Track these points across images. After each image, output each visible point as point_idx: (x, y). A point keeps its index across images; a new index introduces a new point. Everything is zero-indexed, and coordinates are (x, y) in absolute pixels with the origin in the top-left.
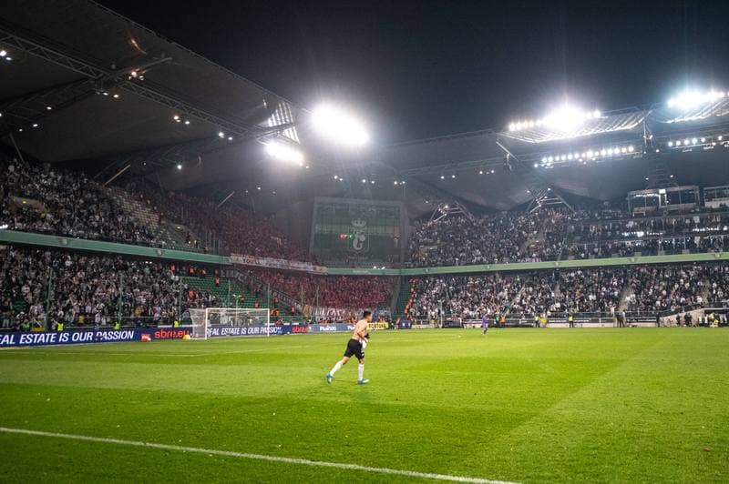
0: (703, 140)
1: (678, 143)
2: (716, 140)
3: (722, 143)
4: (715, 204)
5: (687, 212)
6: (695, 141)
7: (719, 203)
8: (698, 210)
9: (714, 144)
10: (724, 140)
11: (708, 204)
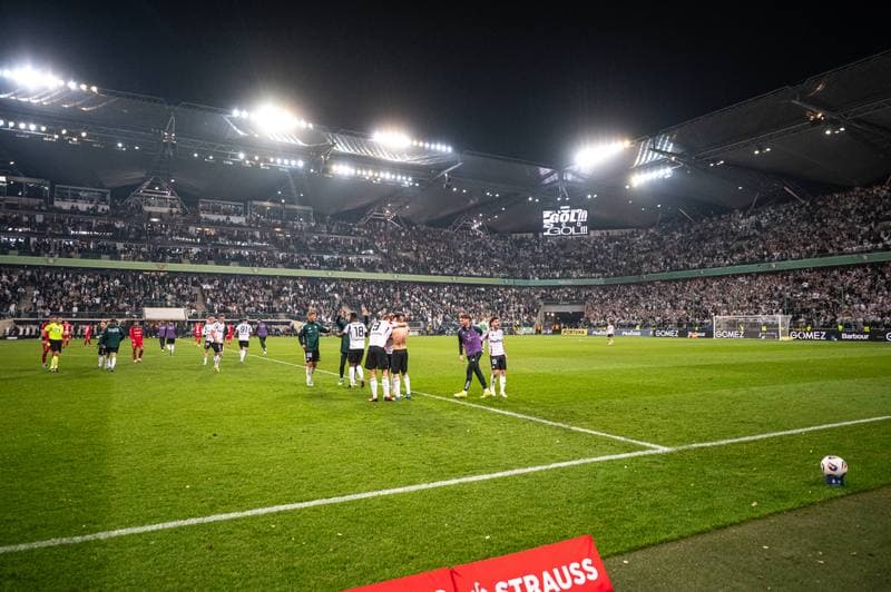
0: (43, 129)
1: (11, 124)
2: (59, 133)
3: (67, 138)
4: (66, 206)
5: (30, 208)
6: (33, 127)
7: (71, 204)
8: (43, 208)
9: (56, 136)
10: (68, 134)
11: (57, 204)
